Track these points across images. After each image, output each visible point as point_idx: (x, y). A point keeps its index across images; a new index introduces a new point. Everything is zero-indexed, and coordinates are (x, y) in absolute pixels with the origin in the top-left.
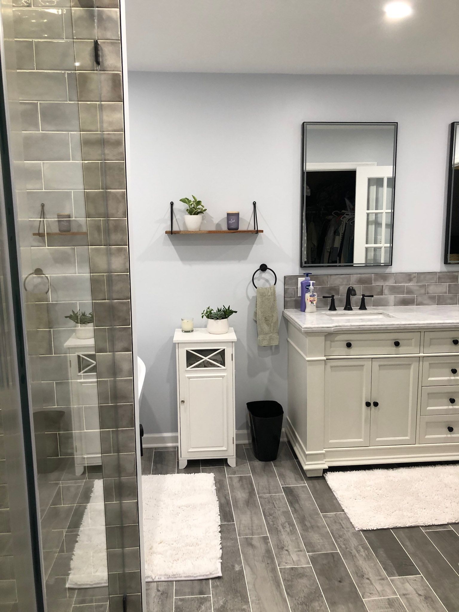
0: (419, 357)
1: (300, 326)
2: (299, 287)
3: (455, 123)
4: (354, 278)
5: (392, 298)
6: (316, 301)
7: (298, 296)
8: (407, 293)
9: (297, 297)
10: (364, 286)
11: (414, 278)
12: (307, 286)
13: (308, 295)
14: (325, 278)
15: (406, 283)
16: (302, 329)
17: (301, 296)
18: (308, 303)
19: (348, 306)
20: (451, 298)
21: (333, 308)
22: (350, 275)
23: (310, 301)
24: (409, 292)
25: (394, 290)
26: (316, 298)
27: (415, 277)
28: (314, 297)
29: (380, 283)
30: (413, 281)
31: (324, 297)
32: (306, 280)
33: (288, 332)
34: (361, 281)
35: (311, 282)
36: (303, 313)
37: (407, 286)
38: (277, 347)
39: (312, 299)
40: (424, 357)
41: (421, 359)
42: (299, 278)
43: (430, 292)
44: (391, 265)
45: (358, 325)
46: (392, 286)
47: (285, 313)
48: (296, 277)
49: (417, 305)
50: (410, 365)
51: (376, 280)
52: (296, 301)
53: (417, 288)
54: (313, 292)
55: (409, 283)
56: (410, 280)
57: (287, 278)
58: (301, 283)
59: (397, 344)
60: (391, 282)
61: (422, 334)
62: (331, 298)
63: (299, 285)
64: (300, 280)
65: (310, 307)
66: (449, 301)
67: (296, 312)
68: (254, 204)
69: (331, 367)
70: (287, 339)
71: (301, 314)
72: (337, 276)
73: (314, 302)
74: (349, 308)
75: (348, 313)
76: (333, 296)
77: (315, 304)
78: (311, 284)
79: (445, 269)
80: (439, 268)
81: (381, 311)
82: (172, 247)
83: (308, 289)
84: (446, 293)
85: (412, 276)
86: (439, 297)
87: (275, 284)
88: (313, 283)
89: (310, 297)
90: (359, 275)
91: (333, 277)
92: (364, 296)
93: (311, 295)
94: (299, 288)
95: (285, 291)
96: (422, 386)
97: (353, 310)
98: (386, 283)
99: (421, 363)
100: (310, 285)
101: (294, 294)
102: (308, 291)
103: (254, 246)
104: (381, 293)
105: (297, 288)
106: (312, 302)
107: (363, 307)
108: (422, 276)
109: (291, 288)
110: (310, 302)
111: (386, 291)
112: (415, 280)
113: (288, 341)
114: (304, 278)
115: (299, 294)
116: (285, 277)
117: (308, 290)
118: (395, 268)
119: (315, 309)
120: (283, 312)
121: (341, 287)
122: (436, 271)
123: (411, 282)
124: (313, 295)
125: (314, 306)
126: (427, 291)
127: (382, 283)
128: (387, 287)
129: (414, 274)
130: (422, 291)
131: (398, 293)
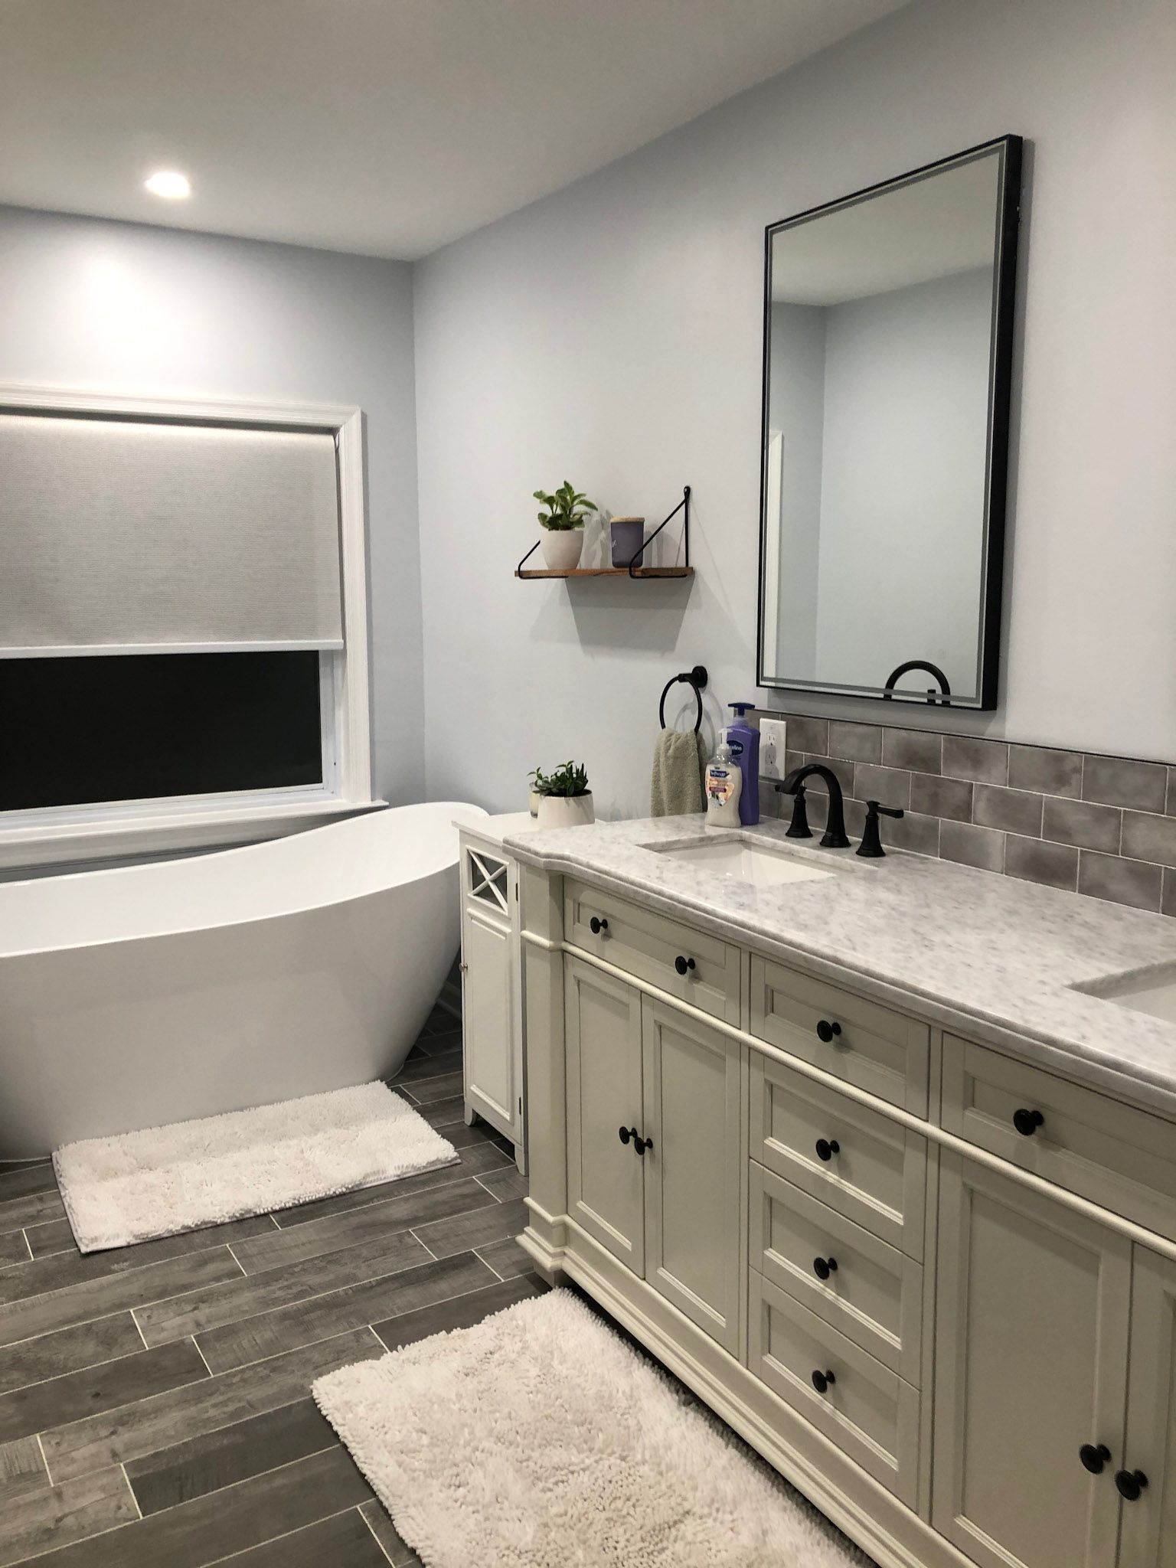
5: (996, 838)
6: (729, 793)
8: (1050, 833)
11: (1075, 776)
14: (820, 728)
15: (1047, 789)
21: (799, 830)
22: (878, 728)
23: (710, 789)
24: (1057, 829)
25: (1004, 808)
27: (1076, 770)
28: (720, 779)
29: (964, 775)
30: (1070, 784)
34: (911, 758)
37: (1050, 801)
42: (762, 720)
43: (1136, 847)
46: (1000, 793)
51: (950, 759)
53: (1082, 819)
55: (1056, 791)
56: (1060, 780)
60: (993, 779)
63: (763, 741)
65: (711, 807)
68: (688, 491)
72: (847, 728)
73: (721, 795)
76: (800, 791)
78: (724, 738)
82: (570, 608)
85: (1068, 765)
86: (1171, 875)
87: (697, 727)
89: (711, 778)
90: (903, 733)
91: (838, 728)
92: (875, 806)
93: (713, 772)
94: (764, 748)
98: (981, 777)
103: (687, 611)
104: (967, 812)
106: (714, 792)
107: (872, 848)
108: (1104, 774)
110: (710, 792)
111: (980, 807)
112: (1077, 780)
115: (764, 768)
119: (726, 815)
122: (1164, 759)
123: (1063, 789)
124: (718, 772)
125: (721, 805)
126: (1125, 842)
127: (970, 773)
128: (985, 793)
129: (1075, 758)
130: (1105, 839)
131: (1019, 826)
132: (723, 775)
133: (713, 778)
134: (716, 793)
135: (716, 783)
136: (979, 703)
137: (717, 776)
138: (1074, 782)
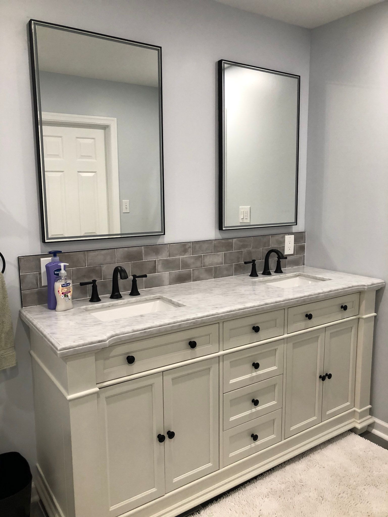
0: (219, 357)
1: (52, 344)
2: (42, 272)
3: (223, 61)
4: (119, 253)
5: (166, 275)
6: (71, 292)
7: (43, 285)
8: (183, 267)
9: (41, 287)
10: (134, 263)
11: (190, 249)
12: (55, 271)
13: (58, 285)
14: (81, 255)
15: (181, 255)
16: (58, 352)
17: (46, 284)
18: (60, 297)
19: (116, 294)
20: (227, 269)
21: (95, 299)
22: (114, 249)
23: (63, 293)
24: (185, 265)
25: (168, 265)
26: (71, 288)
27: (190, 247)
28: (68, 287)
29: (153, 258)
31: (82, 284)
32: (53, 262)
33: (30, 341)
34: (130, 257)
35: (62, 265)
36: (53, 312)
37: (182, 259)
38: (14, 369)
39: (65, 290)
40: (223, 355)
41: (221, 358)
42: (41, 259)
43: (207, 264)
44: (164, 234)
45: (144, 329)
46: (166, 260)
47: (23, 314)
48: (37, 258)
49: (194, 280)
50: (209, 369)
51: (147, 254)
52: (40, 293)
53: (192, 260)
54: (66, 279)
55: (184, 255)
56: (185, 251)
57: (22, 260)
58: (46, 266)
59: (193, 345)
60: (164, 256)
61: (221, 325)
62: (93, 284)
63: (43, 269)
64: (45, 261)
65: (62, 302)
66: (225, 272)
67: (41, 312)
69: (107, 398)
70: (29, 352)
71: (50, 317)
72: (97, 253)
73: (69, 295)
74: (117, 295)
75: (117, 303)
76: (94, 281)
77: (70, 297)
78: (62, 268)
79: (220, 236)
80: (214, 235)
81: (158, 295)
83: (58, 274)
84: (222, 263)
85: (187, 247)
86: (216, 268)
87: (3, 271)
88: (65, 266)
89: (62, 288)
90: (126, 249)
91: (92, 254)
92: (135, 277)
93: (64, 284)
94: (44, 273)
95: (21, 280)
96: (223, 394)
97: (123, 297)
98: (159, 257)
99: (221, 363)
100: (60, 269)
101: (35, 282)
102: (58, 279)
104: (154, 270)
105: (40, 274)
106: (65, 295)
107: (135, 292)
108: (197, 246)
109: (30, 276)
110: (63, 295)
111: (159, 267)
112: (190, 250)
113: (31, 355)
114: (51, 258)
115: (44, 282)
116: (19, 259)
117: (58, 277)
118: (169, 238)
119: (70, 303)
120: (20, 312)
121: (104, 267)
122: (211, 239)
123: (186, 254)
124: (66, 284)
125: (69, 299)
126: (204, 263)
127: (155, 257)
128: (161, 262)
129: (189, 244)
130: (198, 264)
131: (173, 269)
132: (69, 284)
133: (64, 288)
134: (67, 294)
135: (66, 289)
136: (163, 233)
137: (66, 286)
138: (189, 251)
